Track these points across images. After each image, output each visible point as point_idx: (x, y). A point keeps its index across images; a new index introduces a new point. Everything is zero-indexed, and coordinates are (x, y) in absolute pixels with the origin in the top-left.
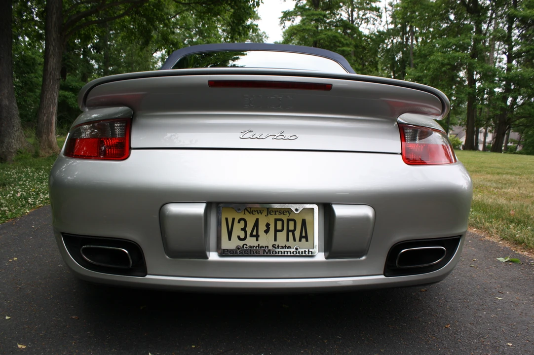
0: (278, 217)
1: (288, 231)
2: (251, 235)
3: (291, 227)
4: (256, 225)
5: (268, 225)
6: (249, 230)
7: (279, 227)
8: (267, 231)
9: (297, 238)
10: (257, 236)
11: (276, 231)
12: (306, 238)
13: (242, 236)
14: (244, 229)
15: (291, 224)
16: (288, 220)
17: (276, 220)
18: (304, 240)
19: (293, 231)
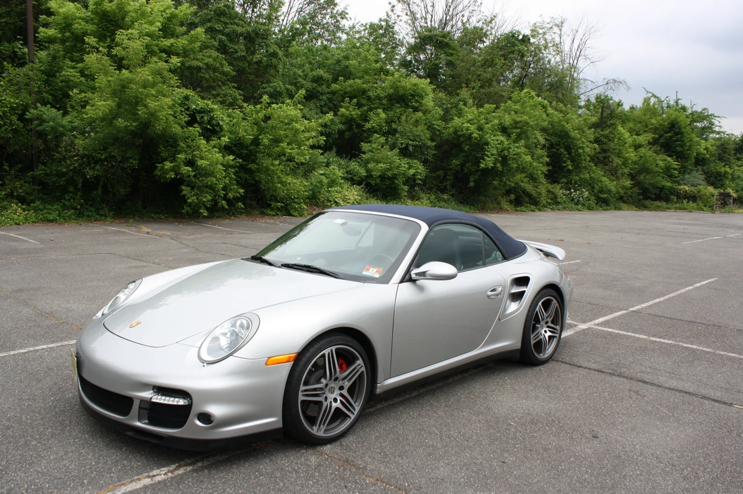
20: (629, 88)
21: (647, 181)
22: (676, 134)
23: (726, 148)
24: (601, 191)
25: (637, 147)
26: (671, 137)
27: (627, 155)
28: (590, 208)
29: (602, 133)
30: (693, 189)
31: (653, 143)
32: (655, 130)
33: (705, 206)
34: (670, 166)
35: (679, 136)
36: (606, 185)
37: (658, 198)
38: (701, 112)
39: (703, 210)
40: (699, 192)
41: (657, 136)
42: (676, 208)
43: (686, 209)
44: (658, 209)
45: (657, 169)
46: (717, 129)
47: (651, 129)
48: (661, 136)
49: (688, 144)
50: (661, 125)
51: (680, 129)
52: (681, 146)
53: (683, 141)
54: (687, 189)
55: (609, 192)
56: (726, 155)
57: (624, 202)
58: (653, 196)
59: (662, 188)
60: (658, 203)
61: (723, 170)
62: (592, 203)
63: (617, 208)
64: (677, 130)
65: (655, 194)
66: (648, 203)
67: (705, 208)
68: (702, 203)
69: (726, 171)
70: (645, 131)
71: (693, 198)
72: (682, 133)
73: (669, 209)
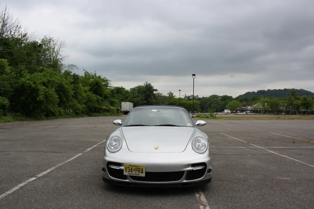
20: (78, 68)
21: (91, 105)
22: (99, 87)
23: (113, 92)
24: (76, 110)
25: (85, 92)
26: (97, 88)
27: (83, 95)
28: (73, 117)
29: (75, 86)
30: (107, 108)
31: (90, 90)
32: (90, 85)
33: (113, 114)
34: (98, 99)
35: (100, 88)
36: (78, 107)
37: (95, 112)
38: (103, 79)
39: (112, 115)
40: (109, 109)
41: (91, 87)
42: (102, 115)
43: (106, 115)
44: (96, 116)
45: (94, 100)
46: (109, 85)
47: (89, 85)
48: (93, 88)
49: (103, 91)
50: (92, 83)
51: (100, 85)
52: (101, 91)
53: (101, 90)
54: (105, 108)
55: (79, 110)
56: (114, 95)
57: (84, 114)
58: (93, 111)
59: (96, 108)
60: (95, 114)
61: (113, 100)
62: (74, 114)
63: (82, 117)
64: (99, 85)
65: (94, 110)
66: (92, 114)
67: (113, 115)
68: (112, 112)
69: (115, 101)
70: (86, 86)
71: (108, 111)
72: (100, 86)
73: (100, 116)
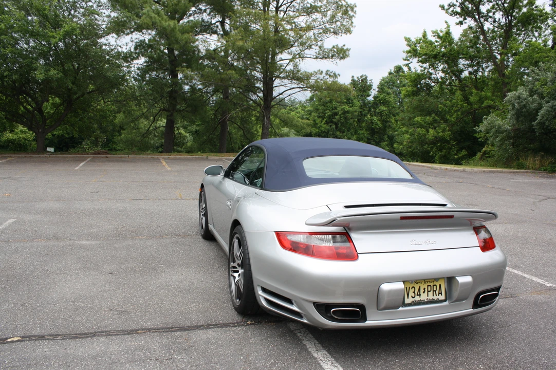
0: (429, 284)
1: (433, 291)
2: (417, 295)
3: (435, 289)
4: (419, 289)
5: (424, 289)
6: (416, 292)
7: (429, 290)
8: (424, 292)
9: (437, 294)
10: (420, 295)
11: (428, 291)
12: (441, 293)
13: (413, 296)
14: (414, 292)
15: (435, 287)
16: (433, 285)
17: (428, 286)
18: (440, 295)
19: (435, 291)
